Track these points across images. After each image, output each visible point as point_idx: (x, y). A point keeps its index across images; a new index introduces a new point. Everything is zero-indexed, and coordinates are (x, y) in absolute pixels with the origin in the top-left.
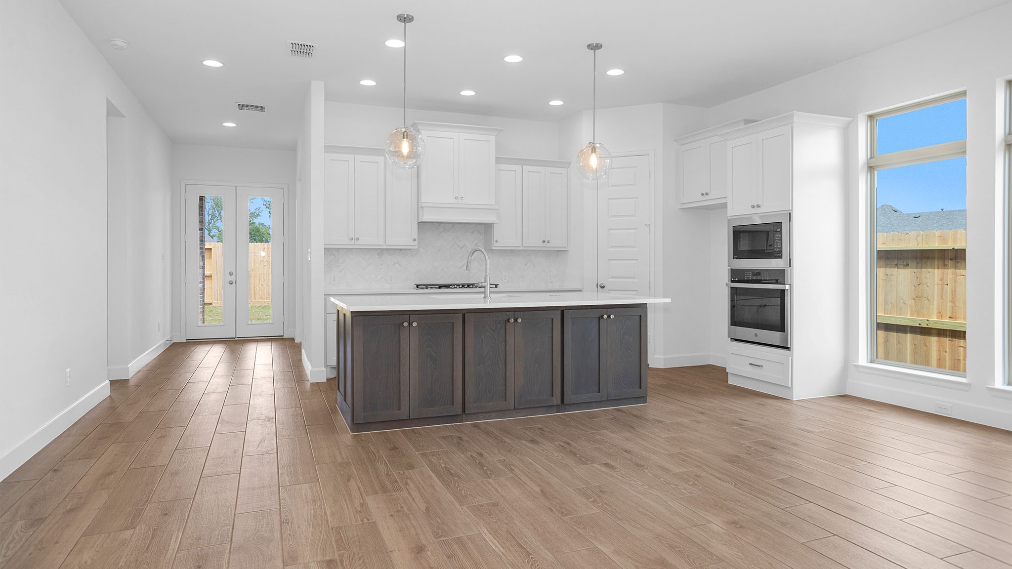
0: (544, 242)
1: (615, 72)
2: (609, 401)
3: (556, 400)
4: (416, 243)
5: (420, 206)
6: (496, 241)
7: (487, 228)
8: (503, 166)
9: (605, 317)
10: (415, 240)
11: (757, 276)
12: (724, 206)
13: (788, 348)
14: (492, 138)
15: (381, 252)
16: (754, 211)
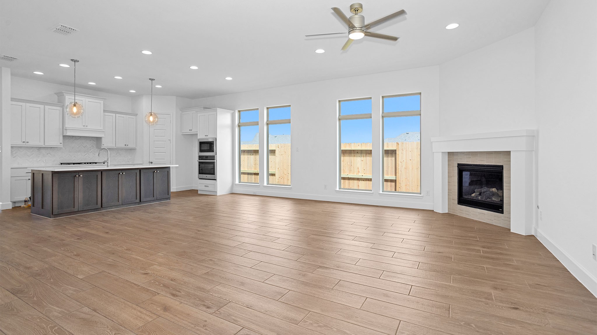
0: (126, 145)
1: (159, 86)
2: (157, 200)
3: (138, 200)
4: (62, 145)
5: (64, 129)
6: (103, 145)
7: (98, 140)
8: (106, 114)
9: (156, 171)
10: (61, 143)
11: (207, 157)
12: (197, 134)
13: (216, 180)
14: (102, 102)
15: (39, 148)
16: (206, 137)
